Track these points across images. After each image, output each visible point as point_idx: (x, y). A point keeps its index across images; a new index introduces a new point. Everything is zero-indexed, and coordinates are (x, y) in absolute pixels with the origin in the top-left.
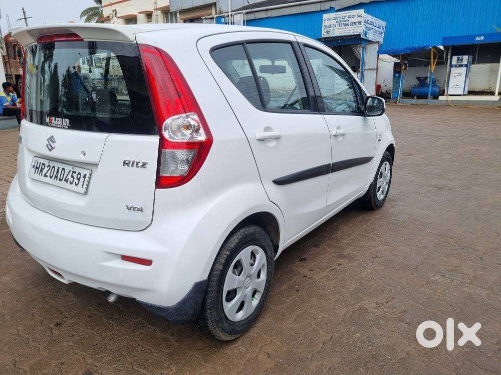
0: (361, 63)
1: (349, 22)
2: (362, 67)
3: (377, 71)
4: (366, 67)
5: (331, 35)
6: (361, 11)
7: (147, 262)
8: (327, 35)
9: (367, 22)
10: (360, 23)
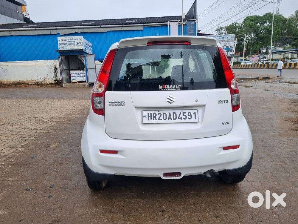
0: (85, 65)
1: (75, 42)
2: (86, 68)
3: (96, 69)
4: (88, 67)
5: (65, 49)
6: (81, 37)
7: (237, 147)
8: (62, 49)
9: (85, 43)
10: (81, 43)
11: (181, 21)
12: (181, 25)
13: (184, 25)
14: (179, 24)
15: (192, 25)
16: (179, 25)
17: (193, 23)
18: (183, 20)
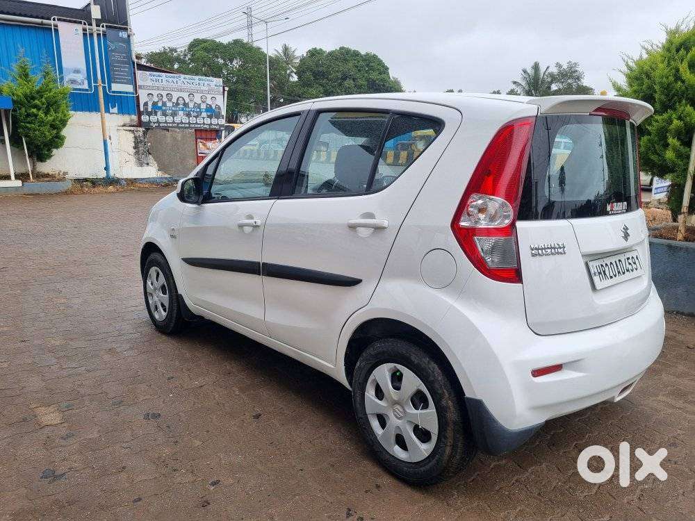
11: (90, 24)
12: (91, 35)
13: (99, 35)
14: (84, 30)
15: (123, 40)
16: (85, 35)
17: (123, 35)
18: (94, 23)
